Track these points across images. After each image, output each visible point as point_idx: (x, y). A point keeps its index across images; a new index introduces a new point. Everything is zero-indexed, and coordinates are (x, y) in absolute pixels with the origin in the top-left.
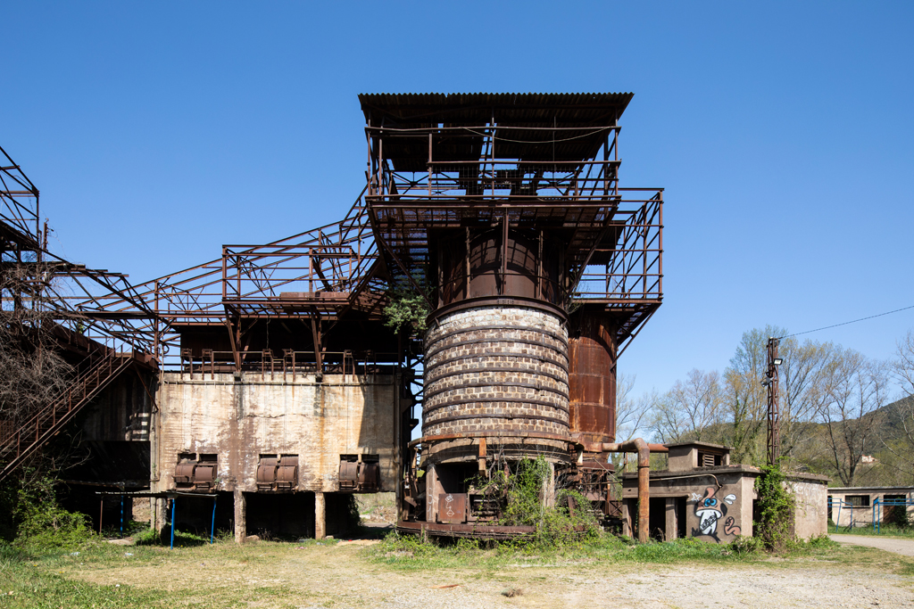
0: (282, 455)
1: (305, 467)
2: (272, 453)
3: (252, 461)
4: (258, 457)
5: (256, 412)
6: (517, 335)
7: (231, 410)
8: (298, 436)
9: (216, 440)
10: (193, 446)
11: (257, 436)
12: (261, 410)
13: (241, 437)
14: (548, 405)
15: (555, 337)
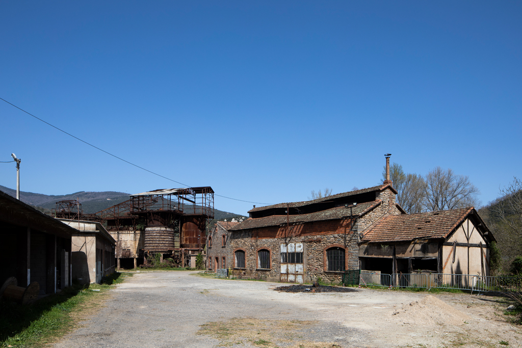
0: (127, 250)
1: (131, 252)
2: (125, 249)
4: (122, 250)
6: (155, 232)
7: (117, 239)
8: (130, 245)
11: (122, 245)
12: (123, 239)
13: (119, 245)
14: (162, 244)
15: (163, 231)
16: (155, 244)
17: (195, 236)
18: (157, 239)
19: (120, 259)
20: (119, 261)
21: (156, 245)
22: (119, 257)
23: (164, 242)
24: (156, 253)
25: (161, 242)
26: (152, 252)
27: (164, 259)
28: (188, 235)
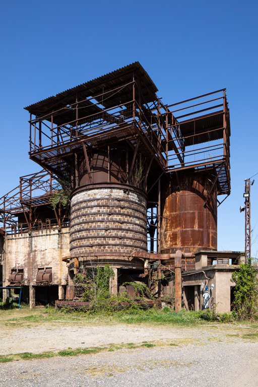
0: (46, 268)
1: (54, 273)
2: (42, 267)
3: (35, 271)
4: (37, 269)
5: (37, 249)
6: (95, 203)
7: (28, 249)
8: (52, 259)
9: (23, 263)
10: (16, 266)
11: (37, 260)
12: (39, 248)
13: (31, 261)
14: (114, 238)
15: (119, 200)
16: (96, 238)
17: (196, 228)
18: (102, 225)
19: (33, 286)
20: (31, 291)
21: (98, 241)
22: (32, 284)
23: (120, 233)
24: (98, 267)
25: (114, 233)
26: (86, 263)
27: (120, 282)
28: (180, 225)
